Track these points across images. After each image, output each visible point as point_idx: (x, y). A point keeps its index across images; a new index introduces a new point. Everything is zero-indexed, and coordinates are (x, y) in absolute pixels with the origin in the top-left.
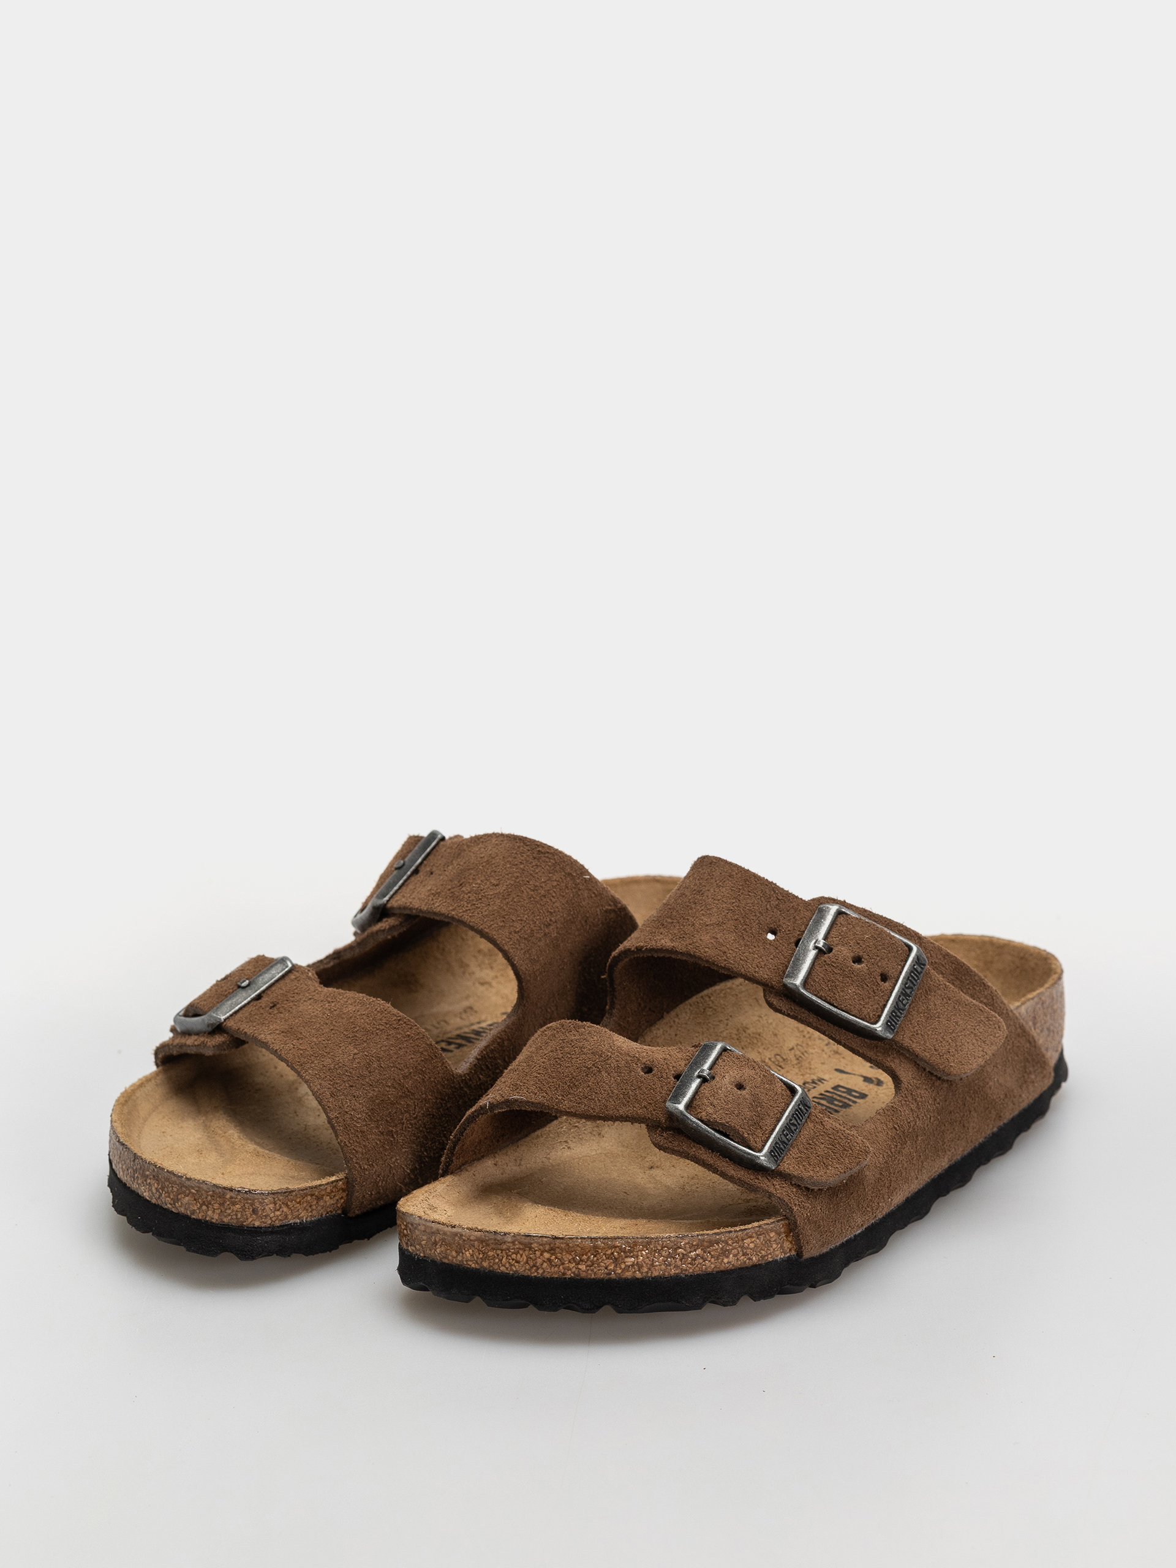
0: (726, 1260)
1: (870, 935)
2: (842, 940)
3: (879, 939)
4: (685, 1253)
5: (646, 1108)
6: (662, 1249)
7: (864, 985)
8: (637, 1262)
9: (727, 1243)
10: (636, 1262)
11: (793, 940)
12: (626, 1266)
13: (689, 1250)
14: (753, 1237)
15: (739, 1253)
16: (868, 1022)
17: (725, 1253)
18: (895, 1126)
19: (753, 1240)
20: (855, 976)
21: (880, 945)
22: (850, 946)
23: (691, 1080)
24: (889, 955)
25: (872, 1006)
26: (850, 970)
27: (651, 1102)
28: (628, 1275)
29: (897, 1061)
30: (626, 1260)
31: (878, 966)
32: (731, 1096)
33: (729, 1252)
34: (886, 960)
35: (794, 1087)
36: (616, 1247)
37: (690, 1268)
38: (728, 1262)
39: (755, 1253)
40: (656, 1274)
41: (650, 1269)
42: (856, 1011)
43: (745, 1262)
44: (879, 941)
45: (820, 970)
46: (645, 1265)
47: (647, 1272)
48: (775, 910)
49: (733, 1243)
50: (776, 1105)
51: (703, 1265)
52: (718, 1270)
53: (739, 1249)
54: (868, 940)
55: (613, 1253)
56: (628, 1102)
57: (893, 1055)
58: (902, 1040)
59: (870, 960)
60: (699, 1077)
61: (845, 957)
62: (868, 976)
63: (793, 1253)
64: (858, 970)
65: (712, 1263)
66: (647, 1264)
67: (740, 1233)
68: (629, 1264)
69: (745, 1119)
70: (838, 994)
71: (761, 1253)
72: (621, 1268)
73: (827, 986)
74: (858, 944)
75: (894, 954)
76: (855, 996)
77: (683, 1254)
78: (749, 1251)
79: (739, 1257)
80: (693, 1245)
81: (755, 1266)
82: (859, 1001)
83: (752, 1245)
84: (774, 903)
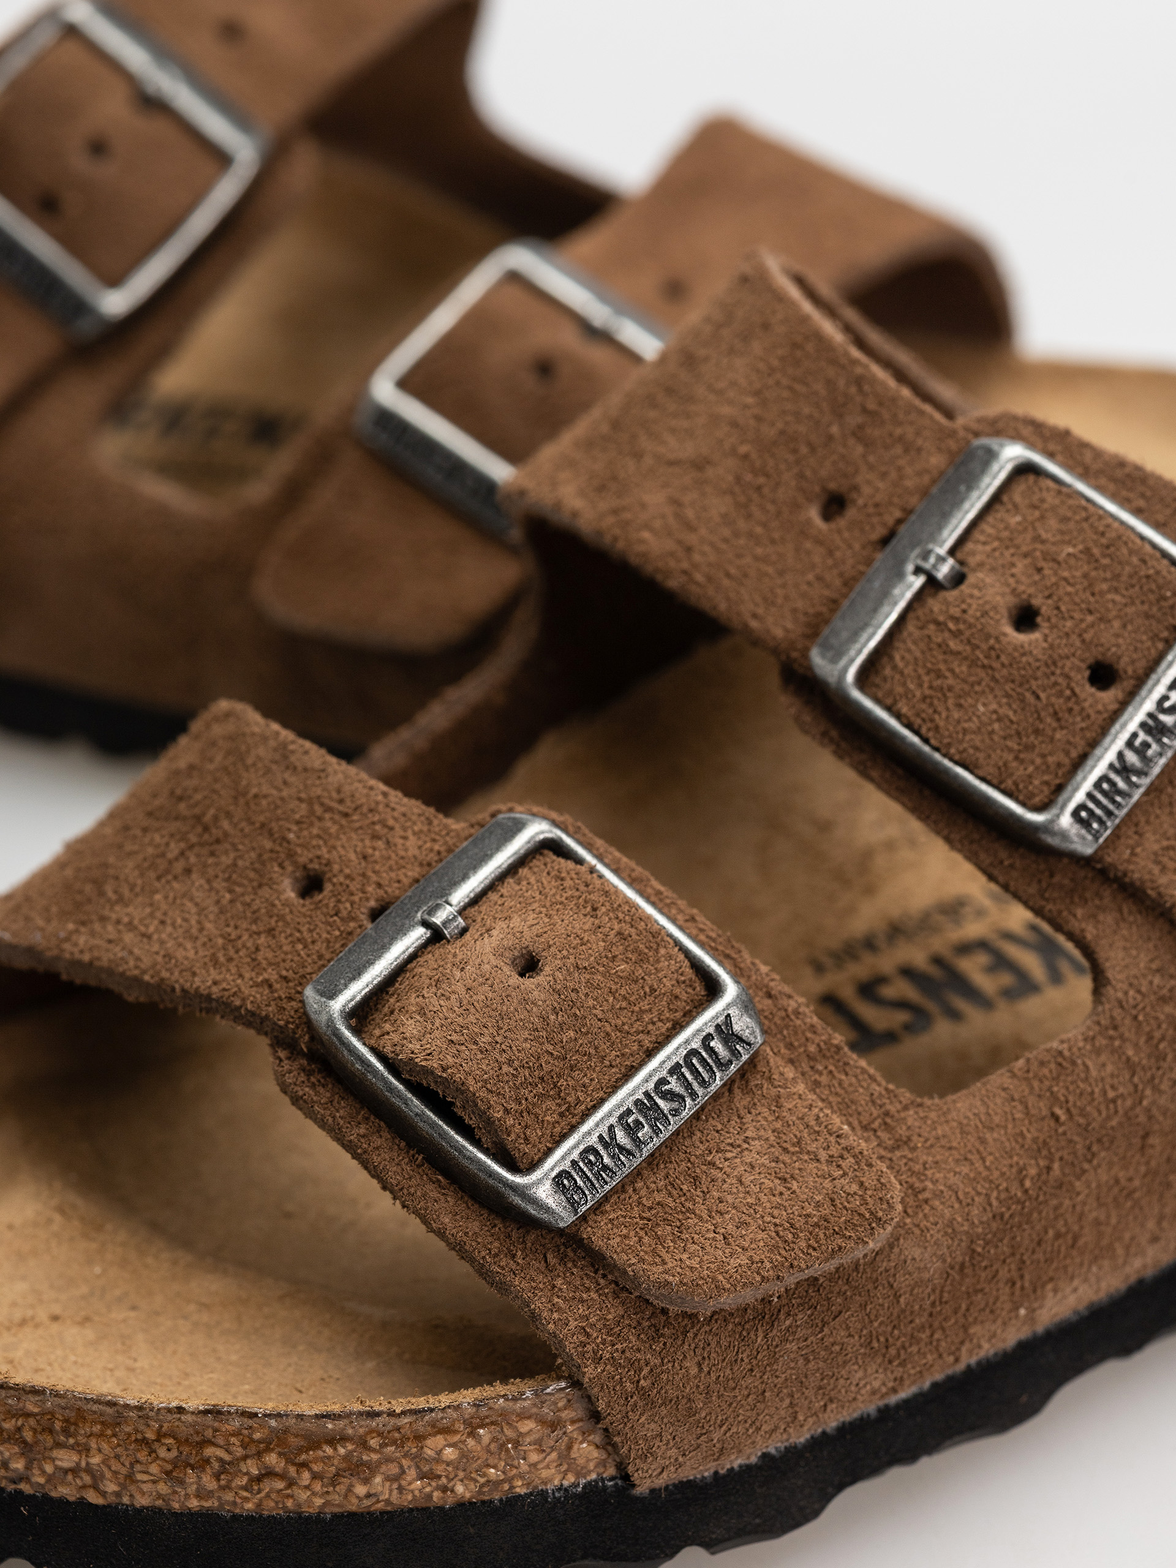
0: (361, 1490)
1: (1081, 547)
2: (997, 554)
3: (1106, 561)
4: (227, 1457)
5: (270, 986)
6: (158, 1440)
7: (1028, 695)
8: (88, 1464)
9: (364, 1444)
10: (83, 1464)
11: (879, 532)
12: (56, 1468)
13: (239, 1452)
14: (456, 1432)
15: (404, 1472)
16: (1023, 804)
17: (358, 1469)
18: (1058, 1111)
19: (456, 1438)
20: (1003, 665)
21: (1105, 580)
22: (1013, 575)
23: (401, 931)
24: (1130, 610)
25: (1043, 756)
26: (992, 648)
27: (290, 974)
28: (66, 1491)
29: (1108, 919)
30: (56, 1453)
31: (1083, 641)
32: (486, 988)
33: (372, 1469)
34: (1116, 624)
35: (718, 976)
36: (28, 1415)
37: (246, 1499)
38: (368, 1496)
39: (461, 1474)
40: (142, 1501)
41: (123, 1486)
42: (991, 770)
43: (429, 1496)
44: (1105, 568)
45: (917, 633)
46: (108, 1475)
47: (118, 1494)
48: (851, 441)
49: (383, 1446)
50: (637, 1026)
51: (288, 1496)
52: (336, 1510)
53: (405, 1463)
54: (1072, 561)
55: (19, 1429)
56: (230, 960)
57: (1101, 899)
58: (1129, 861)
59: (1061, 623)
60: (426, 924)
61: (987, 607)
62: (1043, 669)
63: (611, 1471)
64: (1015, 649)
65: (314, 1494)
66: (115, 1473)
67: (406, 1420)
68: (65, 1465)
69: (510, 1062)
70: (944, 715)
71: (484, 1475)
72: (43, 1472)
73: (920, 686)
74: (1039, 570)
75: (1146, 607)
76: (996, 726)
77: (220, 1460)
78: (440, 1469)
79: (403, 1483)
80: (252, 1441)
81: (463, 1507)
82: (1005, 738)
83: (450, 1453)
84: (854, 420)
